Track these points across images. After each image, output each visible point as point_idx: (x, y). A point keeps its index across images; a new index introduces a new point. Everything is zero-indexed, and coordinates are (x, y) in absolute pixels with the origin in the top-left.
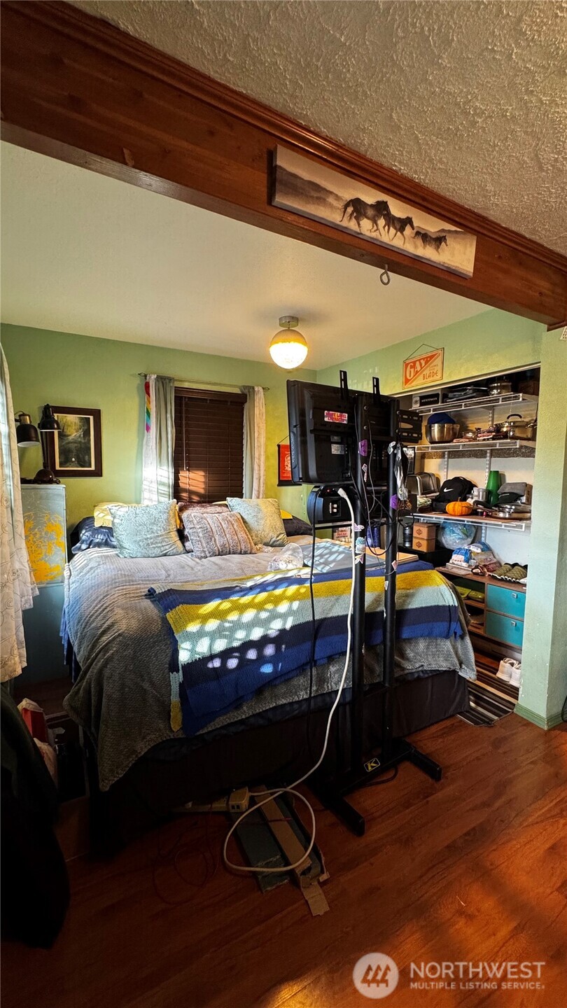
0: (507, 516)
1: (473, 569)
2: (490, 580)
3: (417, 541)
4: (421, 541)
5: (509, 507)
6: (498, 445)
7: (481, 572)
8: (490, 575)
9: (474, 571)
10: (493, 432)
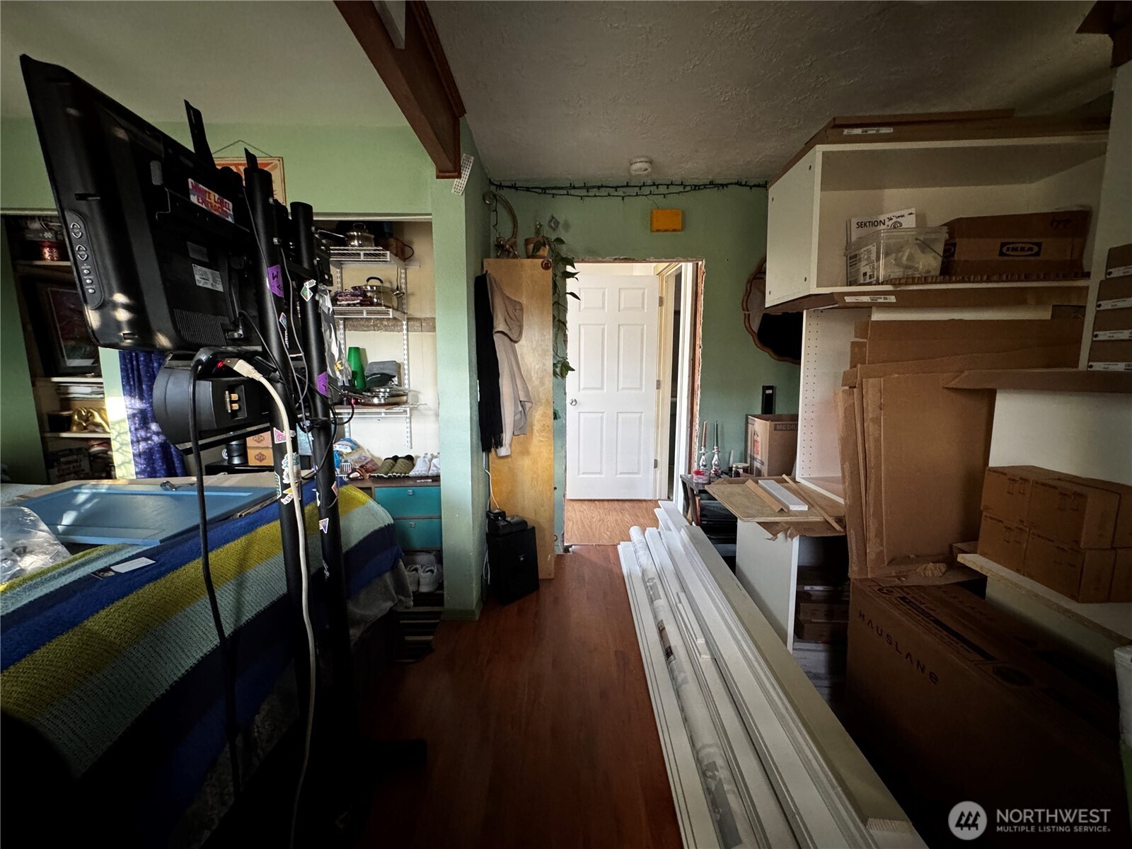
0: (383, 401)
1: (349, 474)
2: (373, 482)
3: (258, 451)
4: (264, 452)
5: (382, 390)
6: (365, 313)
7: (361, 475)
8: (370, 476)
9: (351, 476)
10: (360, 296)
